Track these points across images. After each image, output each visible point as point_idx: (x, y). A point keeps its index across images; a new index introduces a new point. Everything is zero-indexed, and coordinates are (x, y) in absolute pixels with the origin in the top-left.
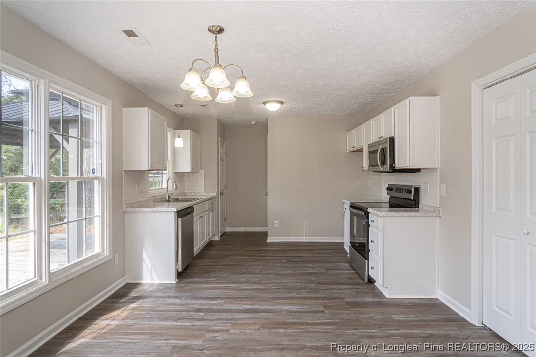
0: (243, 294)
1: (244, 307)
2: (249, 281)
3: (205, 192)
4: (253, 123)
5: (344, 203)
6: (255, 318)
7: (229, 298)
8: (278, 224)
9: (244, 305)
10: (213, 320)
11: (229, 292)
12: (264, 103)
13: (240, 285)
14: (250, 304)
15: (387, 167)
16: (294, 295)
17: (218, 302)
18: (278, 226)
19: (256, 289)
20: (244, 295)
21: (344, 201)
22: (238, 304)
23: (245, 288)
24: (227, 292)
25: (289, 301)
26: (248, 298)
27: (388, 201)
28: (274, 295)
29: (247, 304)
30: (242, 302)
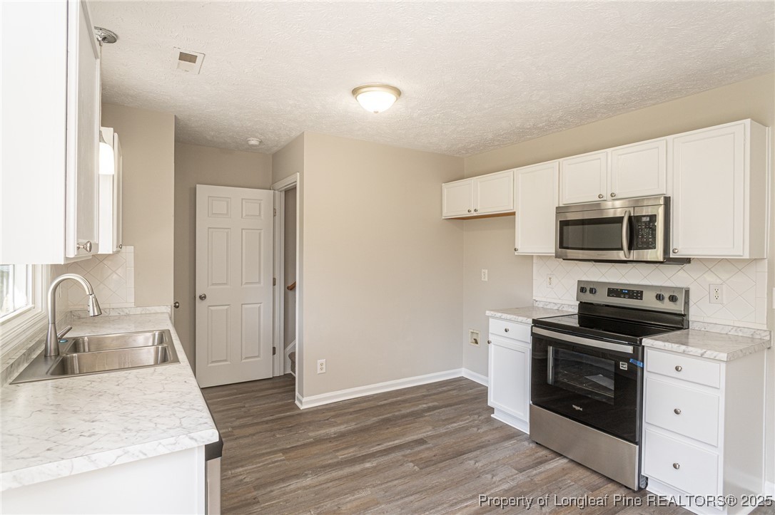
3: (137, 306)
4: (254, 142)
5: (488, 317)
8: (324, 366)
12: (355, 92)
15: (657, 254)
18: (324, 371)
21: (488, 313)
27: (576, 311)
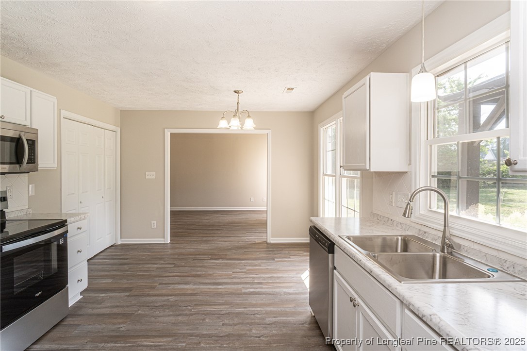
0: (225, 299)
1: (224, 287)
2: (219, 318)
6: (216, 279)
7: (239, 294)
9: (224, 288)
10: (245, 278)
11: (240, 300)
13: (229, 310)
14: (218, 289)
16: (172, 299)
17: (248, 290)
19: (210, 305)
20: (224, 297)
22: (228, 289)
23: (224, 307)
24: (243, 300)
25: (183, 292)
26: (220, 294)
28: (193, 298)
29: (221, 288)
30: (227, 290)
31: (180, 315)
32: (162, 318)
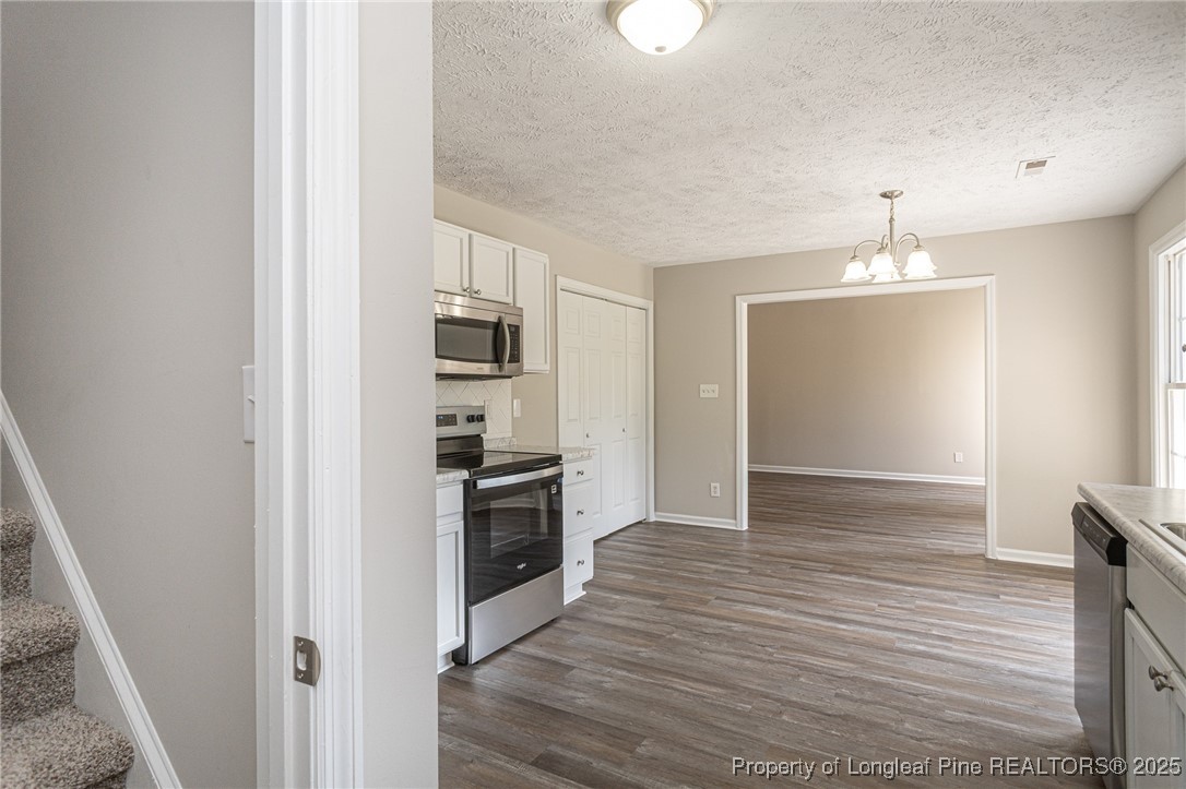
0: (851, 650)
1: (852, 628)
2: (829, 681)
6: (835, 610)
7: (885, 649)
9: (853, 631)
10: (909, 620)
11: (886, 661)
13: (856, 673)
14: (838, 629)
16: (737, 627)
19: (815, 654)
20: (849, 647)
22: (862, 634)
23: (845, 664)
24: (894, 662)
26: (841, 641)
28: (779, 635)
29: (844, 630)
30: (857, 636)
31: (748, 657)
32: (714, 655)
